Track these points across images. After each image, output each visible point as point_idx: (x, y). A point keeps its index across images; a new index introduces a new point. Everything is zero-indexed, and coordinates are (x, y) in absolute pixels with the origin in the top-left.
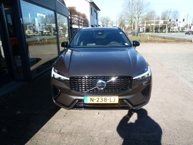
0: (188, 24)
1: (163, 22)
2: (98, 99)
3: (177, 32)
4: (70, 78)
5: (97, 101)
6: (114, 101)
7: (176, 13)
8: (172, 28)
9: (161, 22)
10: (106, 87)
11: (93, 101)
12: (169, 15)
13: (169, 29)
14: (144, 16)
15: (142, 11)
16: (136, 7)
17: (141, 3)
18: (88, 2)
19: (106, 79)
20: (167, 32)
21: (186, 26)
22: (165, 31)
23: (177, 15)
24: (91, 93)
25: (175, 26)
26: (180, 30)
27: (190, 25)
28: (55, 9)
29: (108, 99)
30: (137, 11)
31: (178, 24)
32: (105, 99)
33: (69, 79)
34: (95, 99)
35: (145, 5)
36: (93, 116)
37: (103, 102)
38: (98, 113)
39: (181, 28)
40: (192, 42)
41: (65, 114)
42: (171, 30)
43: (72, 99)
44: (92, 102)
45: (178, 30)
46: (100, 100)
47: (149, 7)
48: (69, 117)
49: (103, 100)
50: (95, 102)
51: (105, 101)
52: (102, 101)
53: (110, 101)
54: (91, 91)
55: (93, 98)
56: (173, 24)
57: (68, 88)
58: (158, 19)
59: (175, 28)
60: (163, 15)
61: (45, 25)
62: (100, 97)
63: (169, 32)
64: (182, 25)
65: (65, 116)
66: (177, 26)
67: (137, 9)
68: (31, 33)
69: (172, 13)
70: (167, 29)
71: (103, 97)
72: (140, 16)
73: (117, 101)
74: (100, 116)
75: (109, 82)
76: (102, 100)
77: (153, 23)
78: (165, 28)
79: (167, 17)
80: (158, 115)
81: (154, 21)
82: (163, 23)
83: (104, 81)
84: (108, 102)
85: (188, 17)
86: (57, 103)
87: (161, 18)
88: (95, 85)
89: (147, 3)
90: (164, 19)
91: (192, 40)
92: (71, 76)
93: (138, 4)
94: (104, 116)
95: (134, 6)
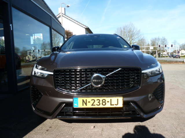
0: (176, 49)
1: (153, 47)
2: (93, 101)
3: (167, 57)
4: (55, 72)
5: (92, 105)
6: (116, 104)
7: (164, 40)
8: (161, 53)
9: (152, 48)
10: (105, 83)
11: (86, 104)
12: (158, 42)
13: (159, 54)
14: (136, 42)
15: (133, 38)
16: (128, 35)
17: (132, 31)
18: (84, 28)
19: (105, 71)
20: (157, 57)
21: (175, 52)
22: (156, 56)
23: (165, 42)
24: (84, 93)
25: (165, 51)
26: (169, 55)
27: (179, 50)
28: (50, 25)
29: (108, 102)
30: (129, 38)
31: (167, 50)
32: (104, 101)
33: (52, 73)
34: (89, 102)
35: (136, 32)
36: (86, 131)
37: (101, 106)
38: (93, 126)
39: (170, 54)
40: (184, 63)
41: (49, 129)
42: (161, 55)
43: (56, 102)
44: (85, 106)
45: (167, 55)
46: (96, 102)
47: (140, 35)
48: (53, 132)
49: (101, 102)
50: (89, 106)
51: (104, 104)
52: (98, 104)
53: (111, 105)
54: (84, 89)
55: (86, 100)
56: (162, 50)
57: (51, 86)
58: (149, 45)
59: (164, 53)
60: (152, 42)
61: (45, 51)
62: (96, 99)
63: (159, 56)
64: (170, 50)
65: (47, 131)
66: (166, 52)
67: (129, 37)
68: (31, 58)
69: (160, 40)
70: (157, 54)
71: (101, 99)
72: (132, 42)
73: (120, 105)
74: (96, 130)
75: (109, 76)
76: (99, 102)
77: (144, 49)
78: (155, 53)
79: (156, 44)
80: (176, 129)
81: (145, 47)
82: (153, 49)
83: (102, 74)
84: (108, 105)
85: (175, 43)
86: (37, 111)
87: (151, 44)
88: (89, 80)
89: (137, 31)
90: (153, 45)
91: (184, 61)
92: (56, 69)
93: (129, 32)
94: (102, 131)
95: (126, 33)
